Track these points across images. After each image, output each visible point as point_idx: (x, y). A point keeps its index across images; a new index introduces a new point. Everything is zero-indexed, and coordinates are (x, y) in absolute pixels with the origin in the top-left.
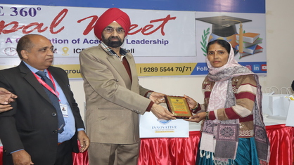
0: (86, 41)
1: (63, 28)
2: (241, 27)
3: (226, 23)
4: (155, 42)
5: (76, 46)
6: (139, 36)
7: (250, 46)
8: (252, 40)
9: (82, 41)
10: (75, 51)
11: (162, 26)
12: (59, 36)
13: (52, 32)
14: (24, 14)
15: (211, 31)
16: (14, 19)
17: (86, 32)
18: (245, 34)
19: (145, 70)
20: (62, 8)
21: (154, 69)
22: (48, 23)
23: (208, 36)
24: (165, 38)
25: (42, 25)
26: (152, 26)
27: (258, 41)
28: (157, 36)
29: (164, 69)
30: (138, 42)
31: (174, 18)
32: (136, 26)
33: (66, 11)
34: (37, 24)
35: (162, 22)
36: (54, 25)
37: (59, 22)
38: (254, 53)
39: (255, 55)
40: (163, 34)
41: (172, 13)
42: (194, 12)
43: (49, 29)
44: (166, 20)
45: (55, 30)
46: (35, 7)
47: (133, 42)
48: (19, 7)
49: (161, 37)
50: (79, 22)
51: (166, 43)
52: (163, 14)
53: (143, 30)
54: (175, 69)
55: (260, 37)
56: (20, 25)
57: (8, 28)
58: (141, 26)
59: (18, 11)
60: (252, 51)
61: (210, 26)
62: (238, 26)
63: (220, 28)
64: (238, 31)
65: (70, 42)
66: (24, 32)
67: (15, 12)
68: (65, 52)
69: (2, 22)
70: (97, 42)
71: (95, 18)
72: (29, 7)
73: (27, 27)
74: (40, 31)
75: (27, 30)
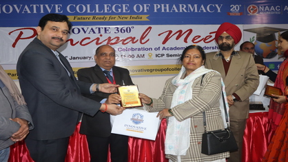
0: (164, 48)
1: (148, 40)
3: (267, 32)
4: (213, 48)
5: (158, 52)
6: (202, 44)
9: (161, 49)
10: (157, 56)
12: (146, 46)
13: (141, 43)
14: (123, 31)
15: (255, 39)
16: (117, 35)
17: (164, 43)
20: (148, 26)
22: (138, 37)
23: (254, 42)
25: (135, 38)
26: (211, 36)
32: (200, 37)
33: (150, 28)
34: (131, 38)
36: (142, 38)
37: (146, 35)
42: (242, 25)
43: (139, 41)
45: (143, 41)
46: (130, 26)
48: (120, 27)
50: (159, 35)
53: (205, 40)
56: (121, 39)
57: (113, 42)
58: (203, 36)
59: (119, 29)
61: (255, 35)
62: (277, 34)
63: (262, 36)
64: (277, 38)
65: (153, 49)
66: (123, 44)
67: (117, 30)
68: (150, 56)
69: (110, 37)
70: (172, 49)
71: (171, 32)
72: (126, 26)
73: (125, 40)
74: (133, 43)
75: (125, 42)
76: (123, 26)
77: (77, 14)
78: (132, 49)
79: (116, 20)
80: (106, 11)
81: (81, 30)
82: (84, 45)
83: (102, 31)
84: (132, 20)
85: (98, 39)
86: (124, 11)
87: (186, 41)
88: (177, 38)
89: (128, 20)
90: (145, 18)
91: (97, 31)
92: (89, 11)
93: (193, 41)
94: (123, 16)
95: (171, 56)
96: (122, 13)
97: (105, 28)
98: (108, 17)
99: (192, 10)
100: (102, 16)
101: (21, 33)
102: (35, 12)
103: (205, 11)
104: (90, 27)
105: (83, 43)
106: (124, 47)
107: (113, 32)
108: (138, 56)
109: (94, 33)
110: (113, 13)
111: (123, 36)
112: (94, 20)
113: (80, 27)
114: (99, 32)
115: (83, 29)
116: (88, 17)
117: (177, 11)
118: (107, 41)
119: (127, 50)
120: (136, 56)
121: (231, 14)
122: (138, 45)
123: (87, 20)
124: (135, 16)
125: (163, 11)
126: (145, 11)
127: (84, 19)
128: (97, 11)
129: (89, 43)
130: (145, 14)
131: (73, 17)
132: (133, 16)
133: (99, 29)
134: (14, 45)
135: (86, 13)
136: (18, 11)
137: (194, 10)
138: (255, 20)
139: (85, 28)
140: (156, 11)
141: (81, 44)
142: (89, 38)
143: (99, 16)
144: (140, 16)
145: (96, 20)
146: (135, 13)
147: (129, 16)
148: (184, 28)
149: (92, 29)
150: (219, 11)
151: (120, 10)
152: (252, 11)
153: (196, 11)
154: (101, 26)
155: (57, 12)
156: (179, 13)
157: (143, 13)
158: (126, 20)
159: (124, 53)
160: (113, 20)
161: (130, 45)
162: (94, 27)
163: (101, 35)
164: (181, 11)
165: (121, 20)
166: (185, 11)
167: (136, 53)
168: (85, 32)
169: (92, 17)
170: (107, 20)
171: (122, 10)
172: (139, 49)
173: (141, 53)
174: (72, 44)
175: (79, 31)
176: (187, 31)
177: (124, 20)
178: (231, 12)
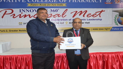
1: (66, 15)
4: (97, 20)
5: (70, 21)
6: (92, 18)
9: (72, 20)
10: (70, 23)
11: (100, 14)
12: (65, 18)
14: (54, 11)
15: (118, 15)
16: (51, 13)
17: (73, 17)
19: (93, 29)
20: (66, 9)
21: (96, 29)
22: (61, 14)
23: (117, 17)
24: (101, 18)
25: (59, 14)
26: (96, 14)
28: (98, 17)
29: (100, 29)
30: (91, 20)
31: (104, 11)
32: (90, 14)
33: (67, 10)
34: (58, 14)
35: (100, 12)
36: (63, 14)
37: (65, 13)
40: (100, 17)
41: (104, 9)
42: (112, 9)
43: (61, 16)
44: (101, 12)
45: (63, 16)
46: (57, 9)
47: (89, 20)
49: (99, 18)
50: (71, 13)
51: (101, 20)
52: (100, 10)
53: (93, 16)
54: (104, 29)
56: (53, 15)
57: (49, 16)
58: (92, 14)
59: (52, 10)
61: (118, 13)
63: (122, 14)
65: (68, 20)
66: (54, 17)
67: (51, 11)
68: (66, 23)
71: (77, 12)
72: (56, 9)
74: (59, 17)
75: (55, 16)
76: (54, 9)
77: (32, 3)
78: (58, 20)
79: (51, 6)
80: (46, 2)
81: (34, 10)
84: (58, 6)
86: (55, 2)
87: (84, 16)
88: (80, 15)
89: (57, 6)
90: (64, 5)
92: (38, 2)
93: (87, 16)
94: (54, 4)
96: (53, 3)
98: (47, 4)
99: (87, 1)
100: (44, 4)
101: (6, 11)
102: (12, 1)
103: (93, 2)
106: (54, 19)
108: (61, 23)
110: (49, 3)
111: (54, 14)
112: (40, 6)
113: (34, 9)
115: (35, 10)
116: (38, 4)
117: (80, 2)
120: (60, 23)
122: (61, 18)
123: (37, 6)
124: (60, 4)
125: (73, 2)
126: (65, 2)
127: (36, 5)
128: (42, 2)
130: (65, 3)
131: (31, 4)
132: (59, 4)
134: (2, 17)
135: (36, 2)
136: (5, 1)
137: (88, 1)
138: (118, 6)
140: (70, 2)
141: (34, 17)
143: (43, 4)
144: (62, 4)
146: (60, 3)
147: (57, 4)
148: (83, 10)
150: (101, 2)
151: (53, 1)
152: (117, 2)
153: (89, 2)
155: (23, 1)
156: (81, 3)
157: (63, 3)
159: (54, 22)
160: (49, 6)
161: (57, 18)
164: (82, 2)
165: (53, 6)
166: (84, 2)
167: (60, 21)
168: (36, 12)
169: (39, 4)
170: (46, 6)
171: (54, 1)
172: (61, 20)
173: (62, 21)
174: (30, 17)
175: (33, 11)
176: (85, 11)
177: (55, 6)
178: (106, 2)
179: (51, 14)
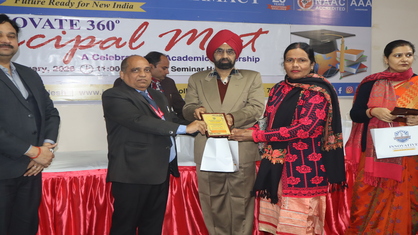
1: (143, 43)
2: (343, 42)
3: (326, 37)
4: (244, 60)
7: (352, 65)
8: (354, 58)
11: (253, 41)
12: (139, 52)
13: (131, 48)
14: (101, 27)
16: (91, 33)
17: (168, 48)
18: (347, 51)
20: (142, 21)
22: (126, 39)
24: (255, 55)
25: (120, 39)
27: (362, 58)
28: (247, 52)
31: (267, 32)
33: (146, 24)
34: (114, 38)
35: (253, 36)
36: (133, 40)
37: (139, 36)
38: (357, 73)
39: (358, 75)
40: (254, 50)
41: (265, 27)
42: (288, 26)
43: (127, 44)
45: (134, 45)
46: (114, 20)
48: (96, 20)
49: (251, 54)
50: (161, 36)
51: (257, 60)
52: (254, 27)
54: (266, 91)
55: (365, 54)
56: (97, 40)
57: (82, 44)
59: (95, 24)
60: (354, 70)
62: (339, 42)
63: (319, 44)
64: (339, 47)
66: (101, 48)
67: (92, 25)
69: (79, 37)
70: (180, 59)
71: (179, 32)
72: (107, 20)
73: (104, 42)
74: (118, 47)
75: (105, 46)
76: (100, 19)
78: (117, 58)
79: (89, 8)
81: (29, 21)
82: (34, 47)
83: (66, 26)
84: (116, 9)
85: (59, 38)
87: (202, 47)
88: (189, 43)
89: (110, 9)
90: (137, 7)
91: (56, 25)
94: (101, 2)
95: (179, 69)
97: (72, 21)
98: (77, 2)
100: (66, 1)
103: (233, 1)
104: (45, 18)
105: (32, 44)
106: (103, 53)
107: (84, 28)
109: (52, 27)
111: (101, 35)
112: (51, 6)
113: (27, 17)
114: (61, 27)
115: (32, 20)
118: (73, 43)
119: (107, 58)
121: (273, 8)
122: (125, 51)
123: (40, 6)
124: (123, 3)
127: (34, 2)
129: (42, 45)
132: (118, 3)
133: (61, 21)
138: (308, 18)
139: (36, 18)
141: (28, 45)
142: (43, 36)
143: (61, 1)
144: (131, 4)
145: (55, 7)
147: (112, 3)
148: (201, 26)
149: (48, 21)
150: (255, 2)
152: (304, 5)
153: (220, 0)
154: (63, 18)
158: (106, 9)
159: (102, 63)
160: (84, 8)
161: (113, 51)
162: (52, 18)
163: (64, 33)
165: (98, 9)
168: (36, 26)
170: (74, 8)
175: (25, 23)
176: (205, 31)
177: (103, 9)
178: (273, 4)
179: (93, 38)
